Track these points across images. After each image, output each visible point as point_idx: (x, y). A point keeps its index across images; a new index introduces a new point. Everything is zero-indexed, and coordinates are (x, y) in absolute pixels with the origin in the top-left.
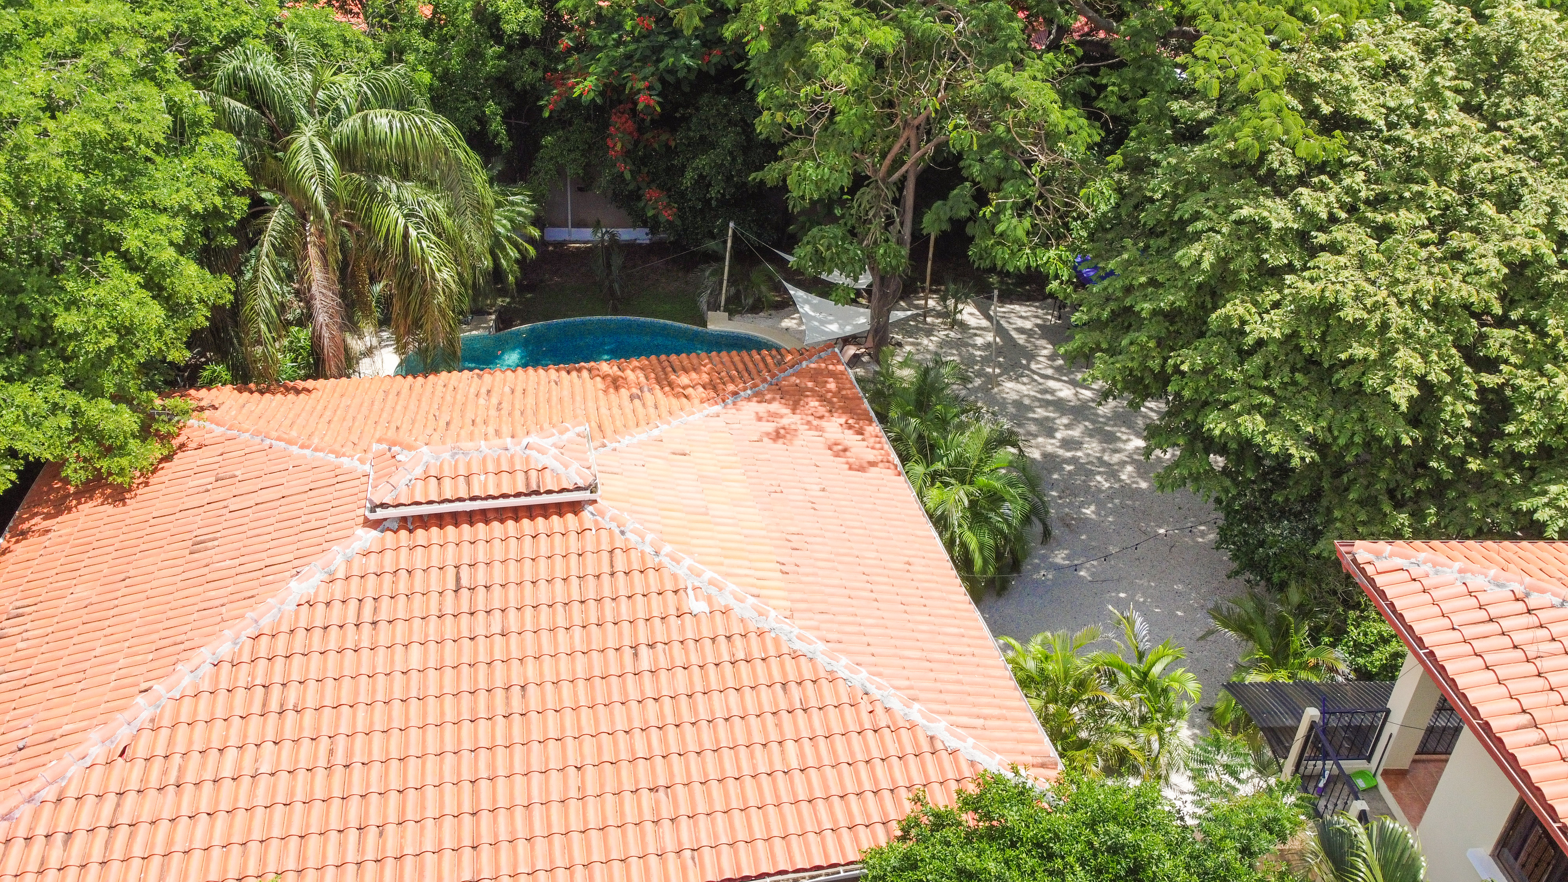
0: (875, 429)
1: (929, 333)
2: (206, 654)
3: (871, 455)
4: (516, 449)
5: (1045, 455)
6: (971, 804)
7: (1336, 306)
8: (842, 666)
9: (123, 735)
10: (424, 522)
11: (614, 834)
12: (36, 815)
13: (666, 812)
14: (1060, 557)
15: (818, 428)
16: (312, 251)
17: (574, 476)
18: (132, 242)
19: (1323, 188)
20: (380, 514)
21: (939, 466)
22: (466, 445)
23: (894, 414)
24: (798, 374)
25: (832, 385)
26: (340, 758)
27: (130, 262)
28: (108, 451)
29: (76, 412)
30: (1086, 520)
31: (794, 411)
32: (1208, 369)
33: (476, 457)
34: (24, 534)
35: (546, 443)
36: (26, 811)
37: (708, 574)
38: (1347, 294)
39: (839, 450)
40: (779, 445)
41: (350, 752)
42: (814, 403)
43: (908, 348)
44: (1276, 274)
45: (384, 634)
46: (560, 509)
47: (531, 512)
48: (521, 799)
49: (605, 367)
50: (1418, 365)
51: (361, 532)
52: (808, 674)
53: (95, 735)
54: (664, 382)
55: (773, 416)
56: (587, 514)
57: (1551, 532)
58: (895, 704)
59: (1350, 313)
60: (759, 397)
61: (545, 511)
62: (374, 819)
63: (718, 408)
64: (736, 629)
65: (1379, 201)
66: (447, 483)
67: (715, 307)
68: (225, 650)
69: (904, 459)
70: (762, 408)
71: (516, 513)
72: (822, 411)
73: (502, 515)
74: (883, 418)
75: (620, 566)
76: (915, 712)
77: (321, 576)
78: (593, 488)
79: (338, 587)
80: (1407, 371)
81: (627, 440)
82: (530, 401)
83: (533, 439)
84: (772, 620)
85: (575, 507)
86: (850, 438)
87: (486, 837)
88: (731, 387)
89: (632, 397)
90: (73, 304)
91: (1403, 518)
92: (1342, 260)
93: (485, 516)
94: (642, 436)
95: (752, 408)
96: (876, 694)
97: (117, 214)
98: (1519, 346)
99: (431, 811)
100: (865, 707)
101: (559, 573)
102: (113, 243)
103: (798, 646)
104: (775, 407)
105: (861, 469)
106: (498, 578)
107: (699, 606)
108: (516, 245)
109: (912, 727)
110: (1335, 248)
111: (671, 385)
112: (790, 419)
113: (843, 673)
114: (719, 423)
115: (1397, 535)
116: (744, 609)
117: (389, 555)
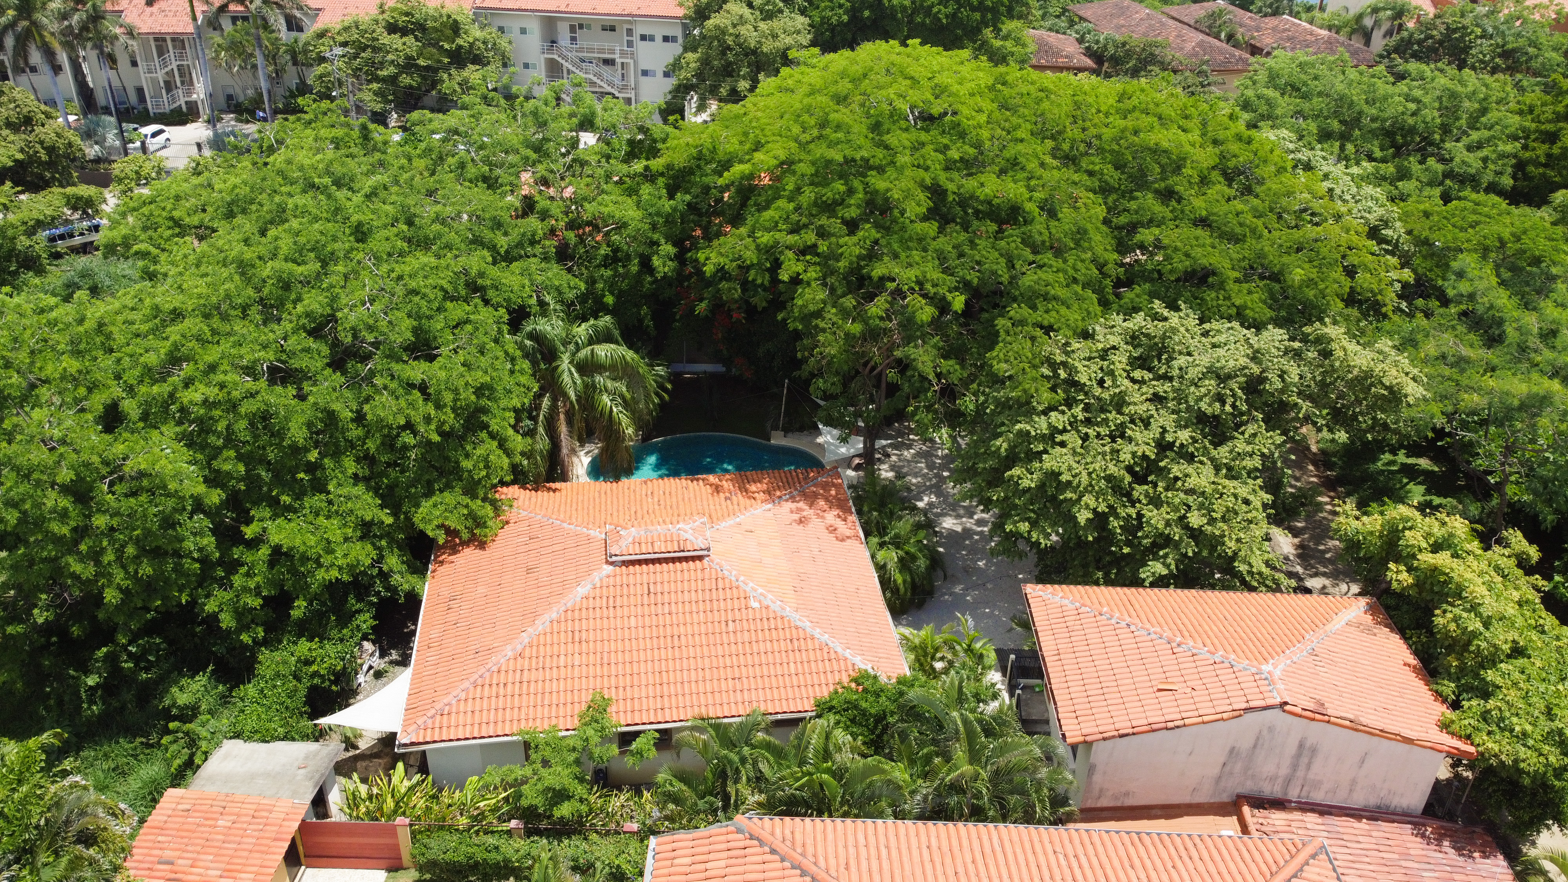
0: (853, 518)
1: (909, 447)
2: (546, 617)
3: (848, 533)
4: (674, 530)
5: (964, 529)
6: (856, 681)
7: (1060, 474)
8: (817, 633)
9: (519, 648)
10: (633, 563)
11: (717, 695)
12: (491, 676)
13: (739, 687)
14: (958, 589)
15: (823, 517)
16: (562, 416)
17: (700, 543)
18: (494, 427)
19: (1063, 413)
20: (614, 559)
21: (887, 539)
22: (651, 528)
23: (865, 509)
24: (815, 485)
25: (833, 492)
26: (605, 661)
27: (492, 436)
28: (478, 525)
29: (467, 506)
30: (980, 568)
31: (811, 506)
32: (1006, 498)
33: (655, 534)
34: (442, 563)
35: (687, 527)
36: (487, 675)
37: (760, 590)
38: (1064, 468)
39: (832, 530)
40: (801, 527)
41: (609, 658)
42: (822, 503)
43: (894, 458)
44: (1039, 455)
45: (619, 611)
46: (693, 559)
47: (680, 560)
48: (679, 679)
49: (712, 478)
50: (1092, 504)
51: (605, 566)
52: (802, 636)
53: (509, 647)
54: (743, 489)
55: (799, 510)
56: (706, 561)
57: (1147, 584)
58: (839, 650)
59: (1064, 478)
60: (793, 499)
61: (687, 559)
62: (621, 684)
63: (770, 506)
64: (771, 615)
65: (1088, 422)
66: (643, 546)
67: (776, 428)
68: (554, 616)
69: (867, 535)
70: (794, 506)
71: (673, 560)
72: (826, 507)
73: (667, 560)
74: (859, 513)
75: (720, 586)
76: (847, 653)
77: (589, 586)
78: (708, 549)
79: (598, 591)
80: (1087, 506)
81: (724, 524)
82: (674, 500)
83: (680, 526)
84: (788, 612)
85: (700, 558)
86: (839, 523)
87: (666, 693)
88: (778, 493)
89: (726, 499)
90: (467, 456)
91: (1100, 574)
92: (1064, 450)
93: (659, 561)
94: (730, 522)
95: (790, 505)
96: (831, 645)
97: (485, 411)
98: (1147, 495)
99: (644, 682)
100: (826, 650)
101: (693, 588)
102: (485, 426)
103: (799, 623)
104: (801, 505)
105: (842, 540)
106: (666, 589)
107: (756, 605)
108: (657, 394)
109: (846, 659)
110: (1063, 444)
111: (746, 491)
112: (808, 512)
113: (817, 636)
114: (770, 514)
115: (1097, 583)
116: (776, 606)
117: (618, 578)
